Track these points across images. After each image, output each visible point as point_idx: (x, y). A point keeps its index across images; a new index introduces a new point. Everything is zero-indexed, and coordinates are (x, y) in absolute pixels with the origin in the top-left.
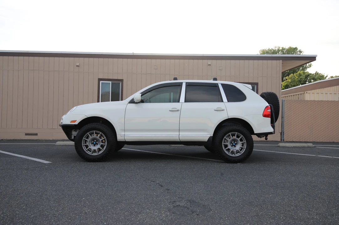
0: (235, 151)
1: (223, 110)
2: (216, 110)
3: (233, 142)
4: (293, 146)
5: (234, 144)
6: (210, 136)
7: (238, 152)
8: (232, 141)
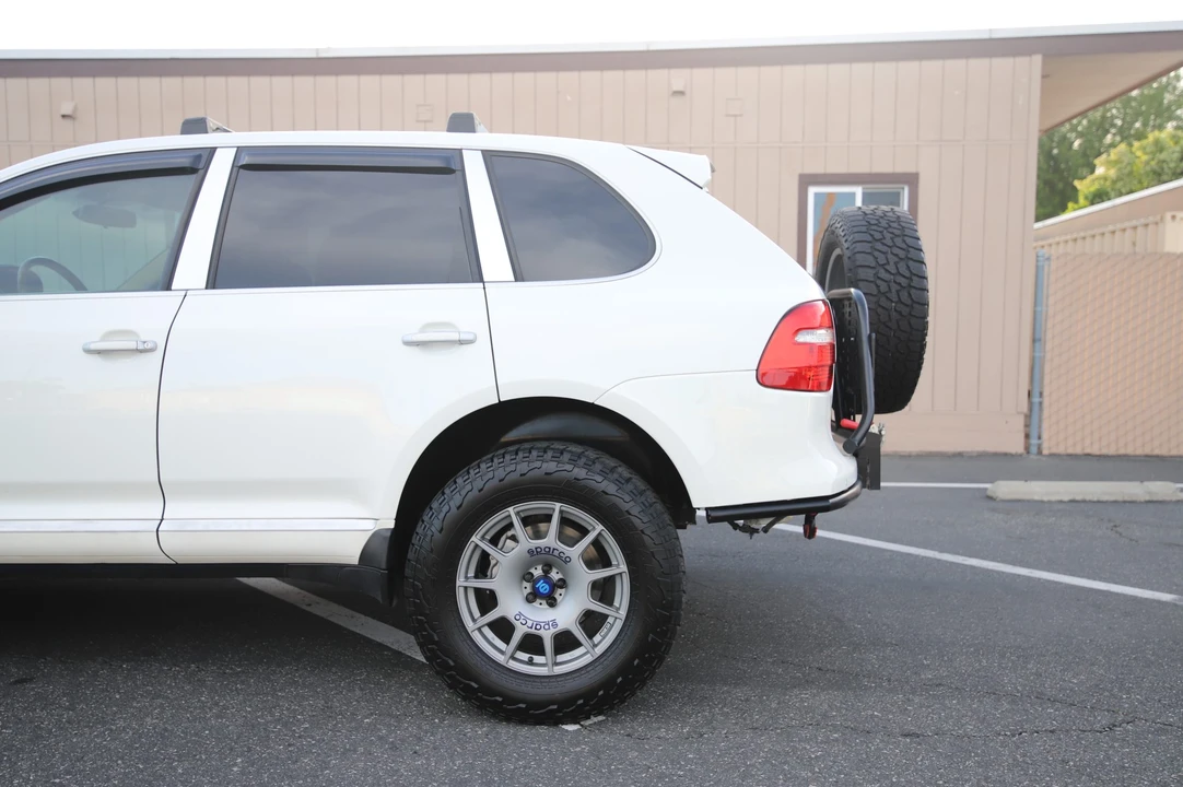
0: (547, 637)
1: (461, 342)
2: (409, 338)
3: (538, 572)
4: (1066, 498)
5: (543, 587)
6: (371, 527)
7: (565, 642)
8: (533, 564)
